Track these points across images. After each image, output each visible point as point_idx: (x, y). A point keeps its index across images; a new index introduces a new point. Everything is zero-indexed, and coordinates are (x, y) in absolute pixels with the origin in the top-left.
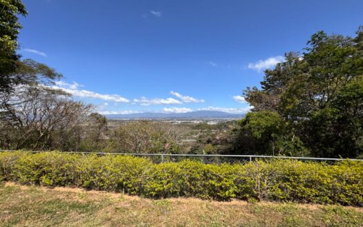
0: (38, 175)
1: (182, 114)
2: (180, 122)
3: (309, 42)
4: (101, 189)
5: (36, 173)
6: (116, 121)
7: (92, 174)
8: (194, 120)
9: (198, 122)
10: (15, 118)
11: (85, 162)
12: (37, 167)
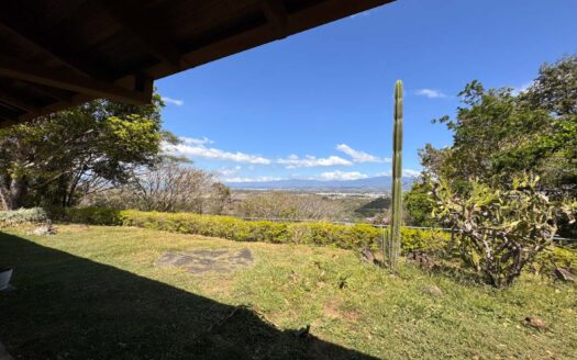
0: (178, 227)
1: (350, 181)
2: (344, 195)
3: (461, 93)
4: (212, 235)
5: (178, 225)
6: (248, 192)
7: (208, 226)
8: (371, 192)
9: (377, 196)
10: (139, 187)
11: (204, 219)
12: (178, 221)
